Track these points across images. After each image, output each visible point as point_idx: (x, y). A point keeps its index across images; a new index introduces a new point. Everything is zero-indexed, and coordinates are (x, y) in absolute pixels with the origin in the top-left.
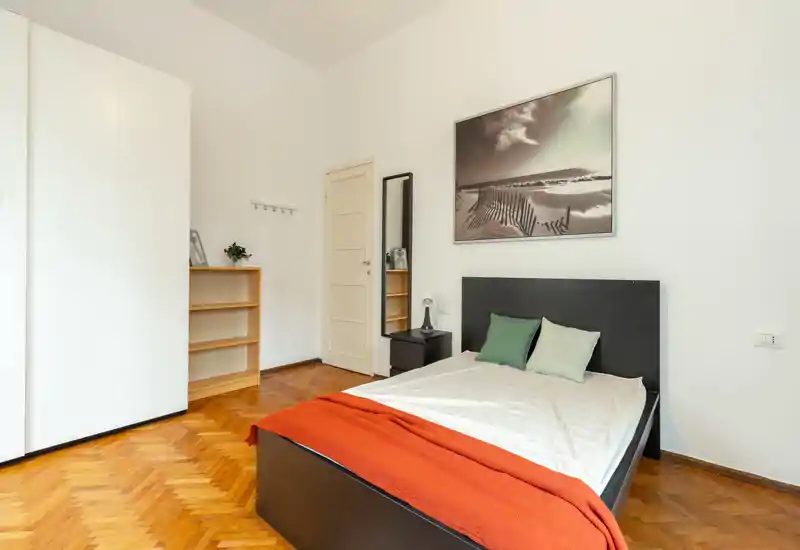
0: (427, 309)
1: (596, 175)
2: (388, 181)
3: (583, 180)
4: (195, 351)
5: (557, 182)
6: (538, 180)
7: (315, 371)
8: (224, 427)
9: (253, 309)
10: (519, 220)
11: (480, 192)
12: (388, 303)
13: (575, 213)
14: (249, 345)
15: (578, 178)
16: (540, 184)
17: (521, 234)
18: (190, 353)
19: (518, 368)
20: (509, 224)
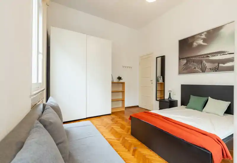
0: (170, 93)
1: (229, 53)
2: (158, 58)
3: (224, 54)
4: (113, 101)
5: (214, 56)
6: (207, 55)
7: (137, 109)
8: (120, 118)
9: (123, 92)
10: (200, 67)
11: (187, 60)
12: (157, 91)
13: (220, 65)
14: (122, 100)
15: (222, 54)
16: (208, 57)
17: (201, 72)
18: (112, 101)
19: (200, 111)
20: (197, 69)
